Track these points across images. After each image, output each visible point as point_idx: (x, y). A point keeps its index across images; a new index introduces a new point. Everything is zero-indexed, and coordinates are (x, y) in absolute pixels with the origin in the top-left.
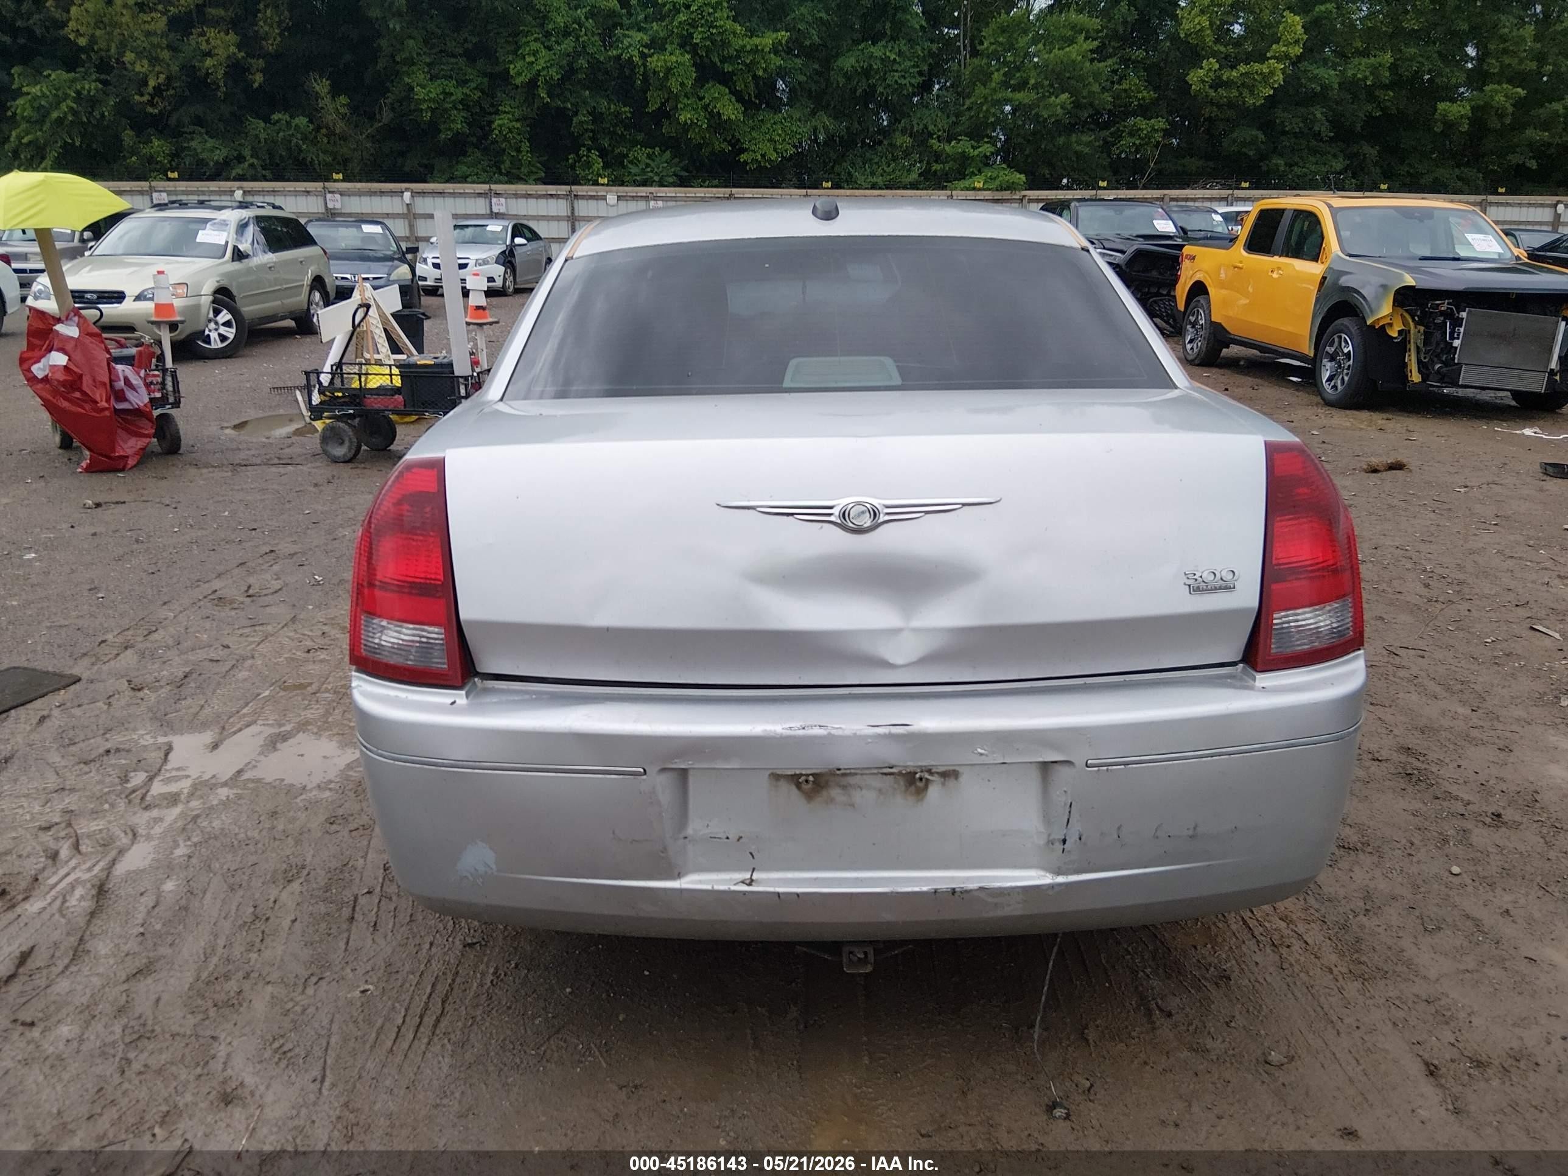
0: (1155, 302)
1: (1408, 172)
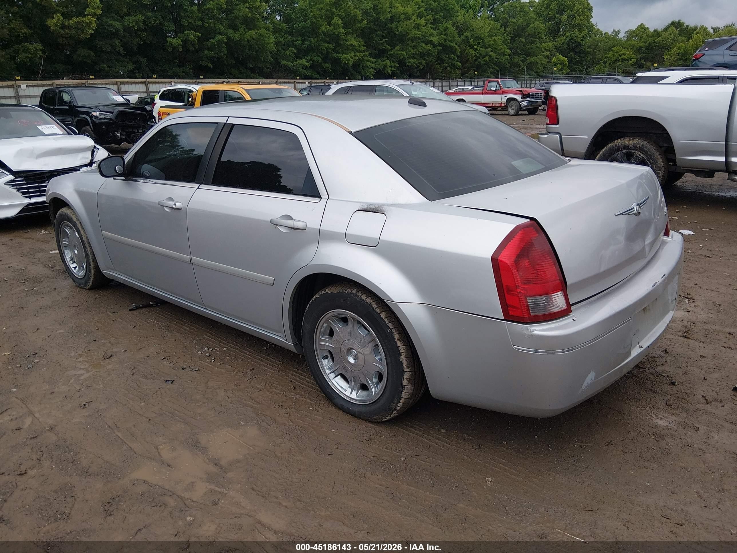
0: (134, 136)
1: (161, 70)
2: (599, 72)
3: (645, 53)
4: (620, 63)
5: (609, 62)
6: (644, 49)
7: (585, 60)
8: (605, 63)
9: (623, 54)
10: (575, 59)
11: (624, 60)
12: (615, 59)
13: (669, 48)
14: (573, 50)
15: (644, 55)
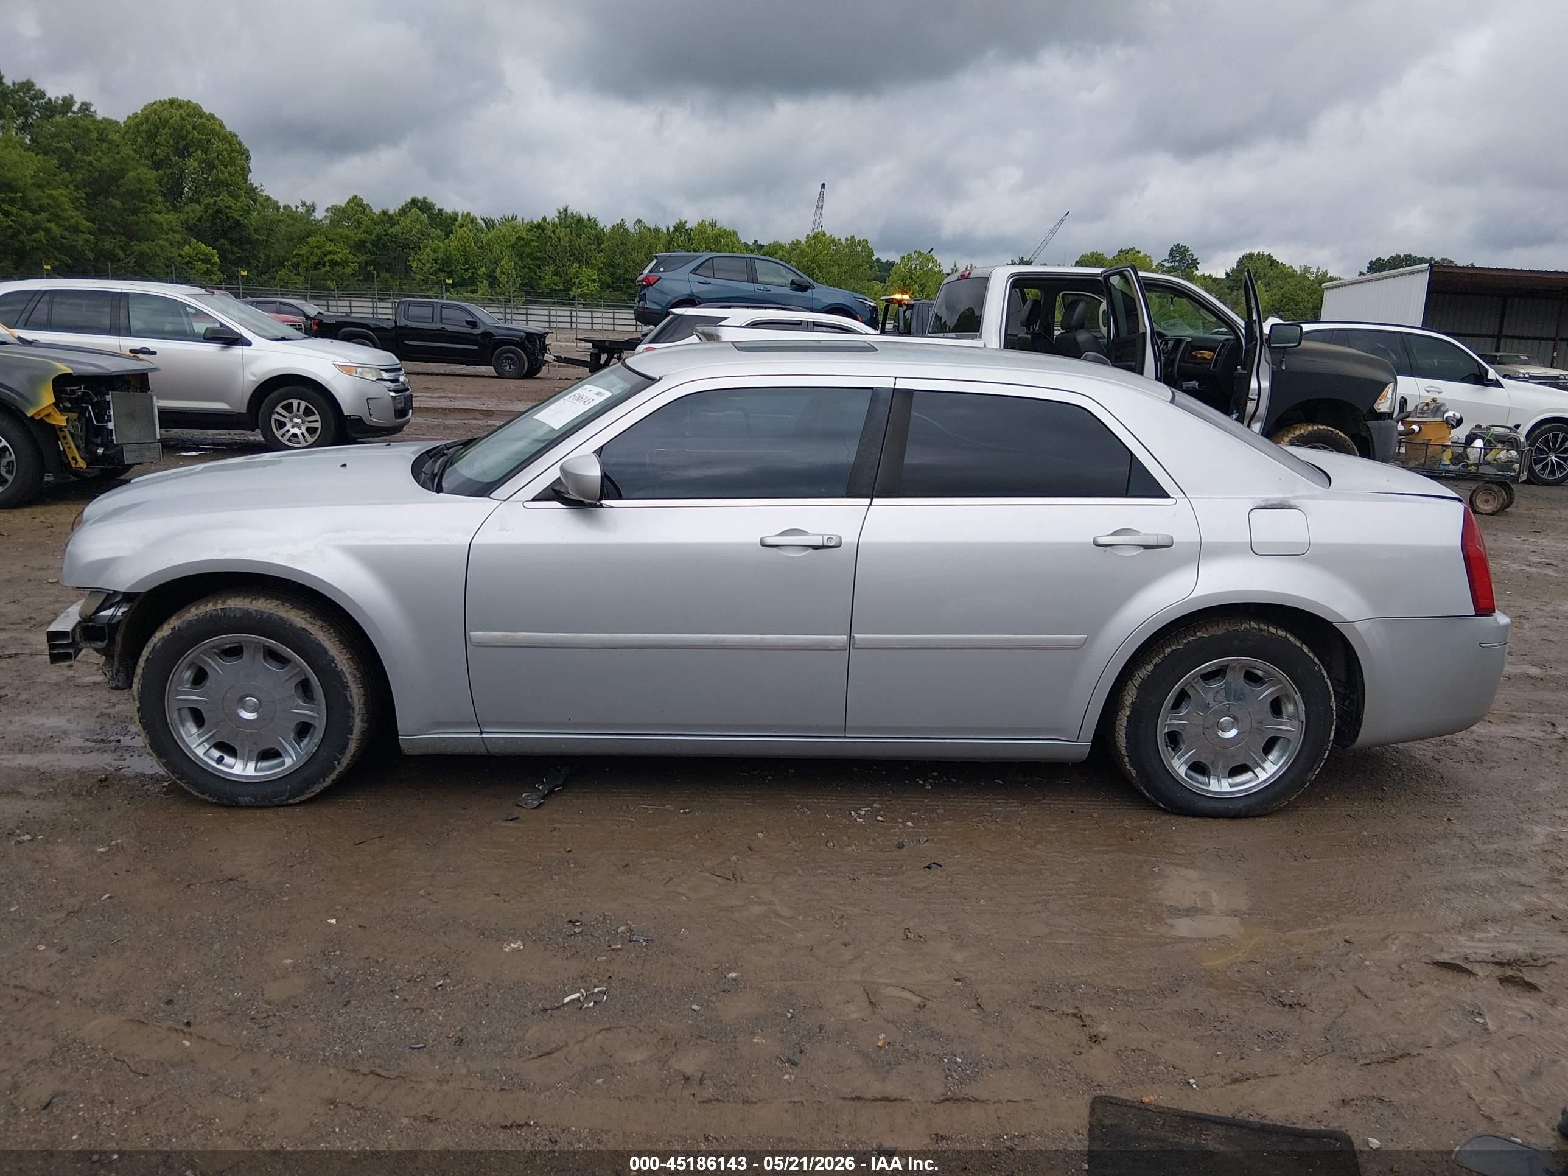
2: (287, 283)
3: (373, 253)
4: (328, 268)
5: (305, 265)
6: (369, 245)
7: (256, 257)
8: (296, 266)
9: (330, 252)
10: (233, 253)
11: (333, 263)
12: (315, 261)
13: (416, 249)
14: (224, 234)
15: (373, 257)
